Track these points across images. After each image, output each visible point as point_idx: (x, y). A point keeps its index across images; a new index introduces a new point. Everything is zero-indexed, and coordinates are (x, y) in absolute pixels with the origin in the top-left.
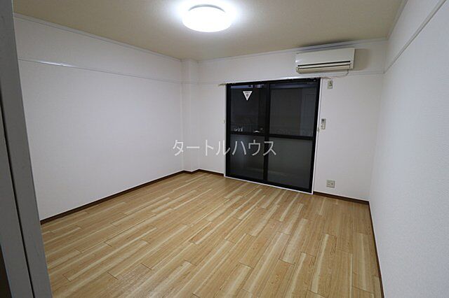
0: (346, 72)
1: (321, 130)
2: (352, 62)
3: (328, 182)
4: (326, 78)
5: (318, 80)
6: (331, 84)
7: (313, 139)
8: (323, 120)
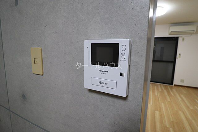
0: (190, 35)
1: (178, 58)
2: (195, 31)
3: (181, 80)
4: (182, 37)
5: (177, 38)
6: (183, 39)
7: (174, 62)
8: (180, 54)
